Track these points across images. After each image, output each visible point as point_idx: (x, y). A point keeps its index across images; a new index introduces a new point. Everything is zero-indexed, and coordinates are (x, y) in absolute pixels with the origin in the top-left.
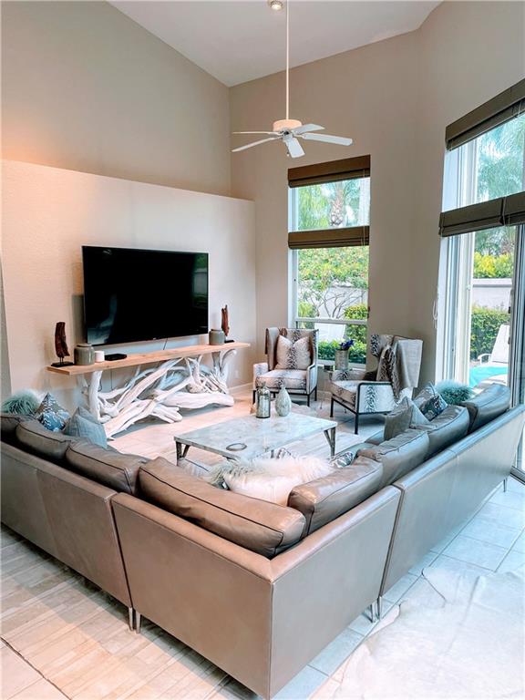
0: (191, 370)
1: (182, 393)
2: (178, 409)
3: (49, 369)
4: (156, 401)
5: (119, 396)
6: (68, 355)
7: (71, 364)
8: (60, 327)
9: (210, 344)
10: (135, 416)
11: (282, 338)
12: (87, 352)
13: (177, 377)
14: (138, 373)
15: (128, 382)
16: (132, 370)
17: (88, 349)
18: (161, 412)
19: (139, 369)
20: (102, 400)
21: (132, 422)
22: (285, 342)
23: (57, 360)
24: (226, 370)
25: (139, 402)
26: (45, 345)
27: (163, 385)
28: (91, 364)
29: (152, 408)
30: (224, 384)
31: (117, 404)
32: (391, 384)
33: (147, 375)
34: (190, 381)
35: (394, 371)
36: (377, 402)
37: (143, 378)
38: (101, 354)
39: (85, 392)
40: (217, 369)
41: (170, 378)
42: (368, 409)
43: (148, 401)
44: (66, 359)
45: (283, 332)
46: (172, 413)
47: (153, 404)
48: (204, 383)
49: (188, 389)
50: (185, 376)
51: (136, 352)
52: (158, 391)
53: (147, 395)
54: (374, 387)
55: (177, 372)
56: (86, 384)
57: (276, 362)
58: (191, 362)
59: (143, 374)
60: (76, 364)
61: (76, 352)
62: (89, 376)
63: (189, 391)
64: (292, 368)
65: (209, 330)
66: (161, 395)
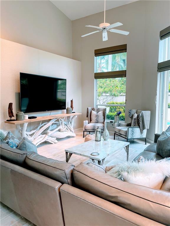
0: (61, 123)
1: (57, 132)
2: (56, 138)
3: (5, 122)
4: (48, 135)
5: (34, 133)
6: (13, 116)
7: (14, 120)
8: (10, 105)
9: (67, 113)
10: (40, 141)
11: (93, 111)
12: (21, 116)
13: (55, 126)
14: (41, 124)
15: (37, 127)
16: (38, 123)
17: (22, 114)
18: (49, 139)
19: (41, 123)
20: (27, 135)
21: (39, 144)
22: (94, 113)
23: (9, 118)
24: (73, 123)
25: (42, 136)
26: (4, 112)
27: (50, 129)
28: (23, 120)
29: (47, 138)
30: (72, 128)
31: (33, 136)
32: (140, 128)
33: (45, 125)
34: (60, 127)
35: (141, 123)
36: (134, 134)
37: (43, 126)
38: (27, 116)
39: (20, 132)
40: (69, 123)
41: (53, 126)
42: (131, 137)
43: (44, 135)
44: (13, 118)
45: (93, 109)
46: (54, 140)
47: (47, 136)
48: (66, 128)
49: (59, 130)
50: (58, 126)
51: (40, 116)
52: (49, 131)
53: (44, 133)
54: (134, 129)
55: (55, 124)
56: (20, 128)
57: (91, 120)
58: (61, 120)
59: (43, 125)
60: (16, 120)
61: (17, 115)
62: (22, 125)
63: (59, 131)
64: (97, 122)
65: (66, 108)
66: (50, 133)
